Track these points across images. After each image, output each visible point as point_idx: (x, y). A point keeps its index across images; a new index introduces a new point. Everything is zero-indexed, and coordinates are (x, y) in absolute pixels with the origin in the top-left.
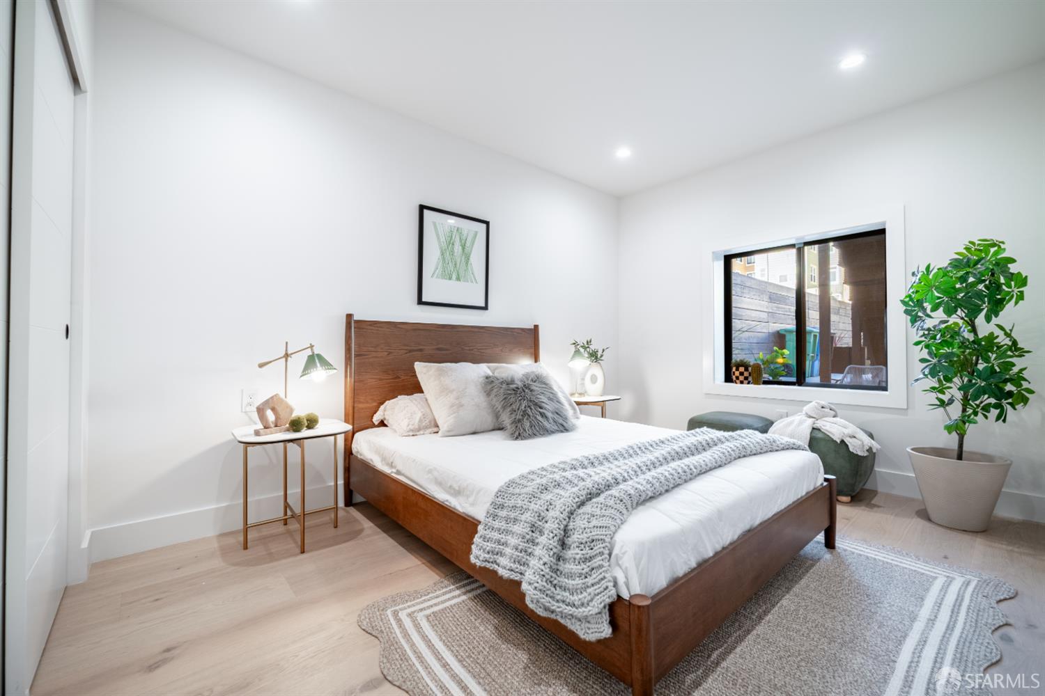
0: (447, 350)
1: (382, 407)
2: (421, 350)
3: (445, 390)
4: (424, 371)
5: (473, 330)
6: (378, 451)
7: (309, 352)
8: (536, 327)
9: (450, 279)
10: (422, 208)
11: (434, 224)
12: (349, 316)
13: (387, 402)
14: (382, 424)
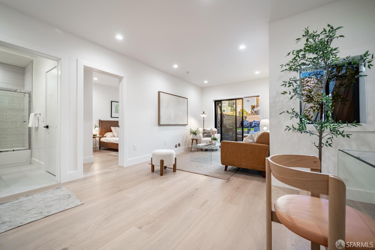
1: (105, 134)
2: (112, 125)
3: (116, 131)
4: (112, 128)
6: (105, 140)
7: (95, 126)
9: (117, 113)
10: (112, 102)
11: (114, 104)
12: (100, 120)
13: (106, 133)
14: (105, 137)
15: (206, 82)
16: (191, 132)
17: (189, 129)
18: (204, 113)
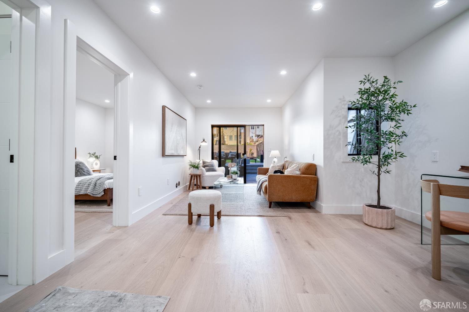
15: (209, 101)
16: (191, 165)
17: (189, 162)
18: (204, 140)
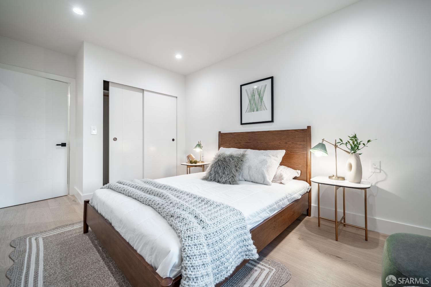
0: (251, 143)
2: (240, 143)
5: (263, 133)
8: (309, 127)
9: (254, 111)
10: (241, 86)
11: (246, 90)
12: (220, 132)
